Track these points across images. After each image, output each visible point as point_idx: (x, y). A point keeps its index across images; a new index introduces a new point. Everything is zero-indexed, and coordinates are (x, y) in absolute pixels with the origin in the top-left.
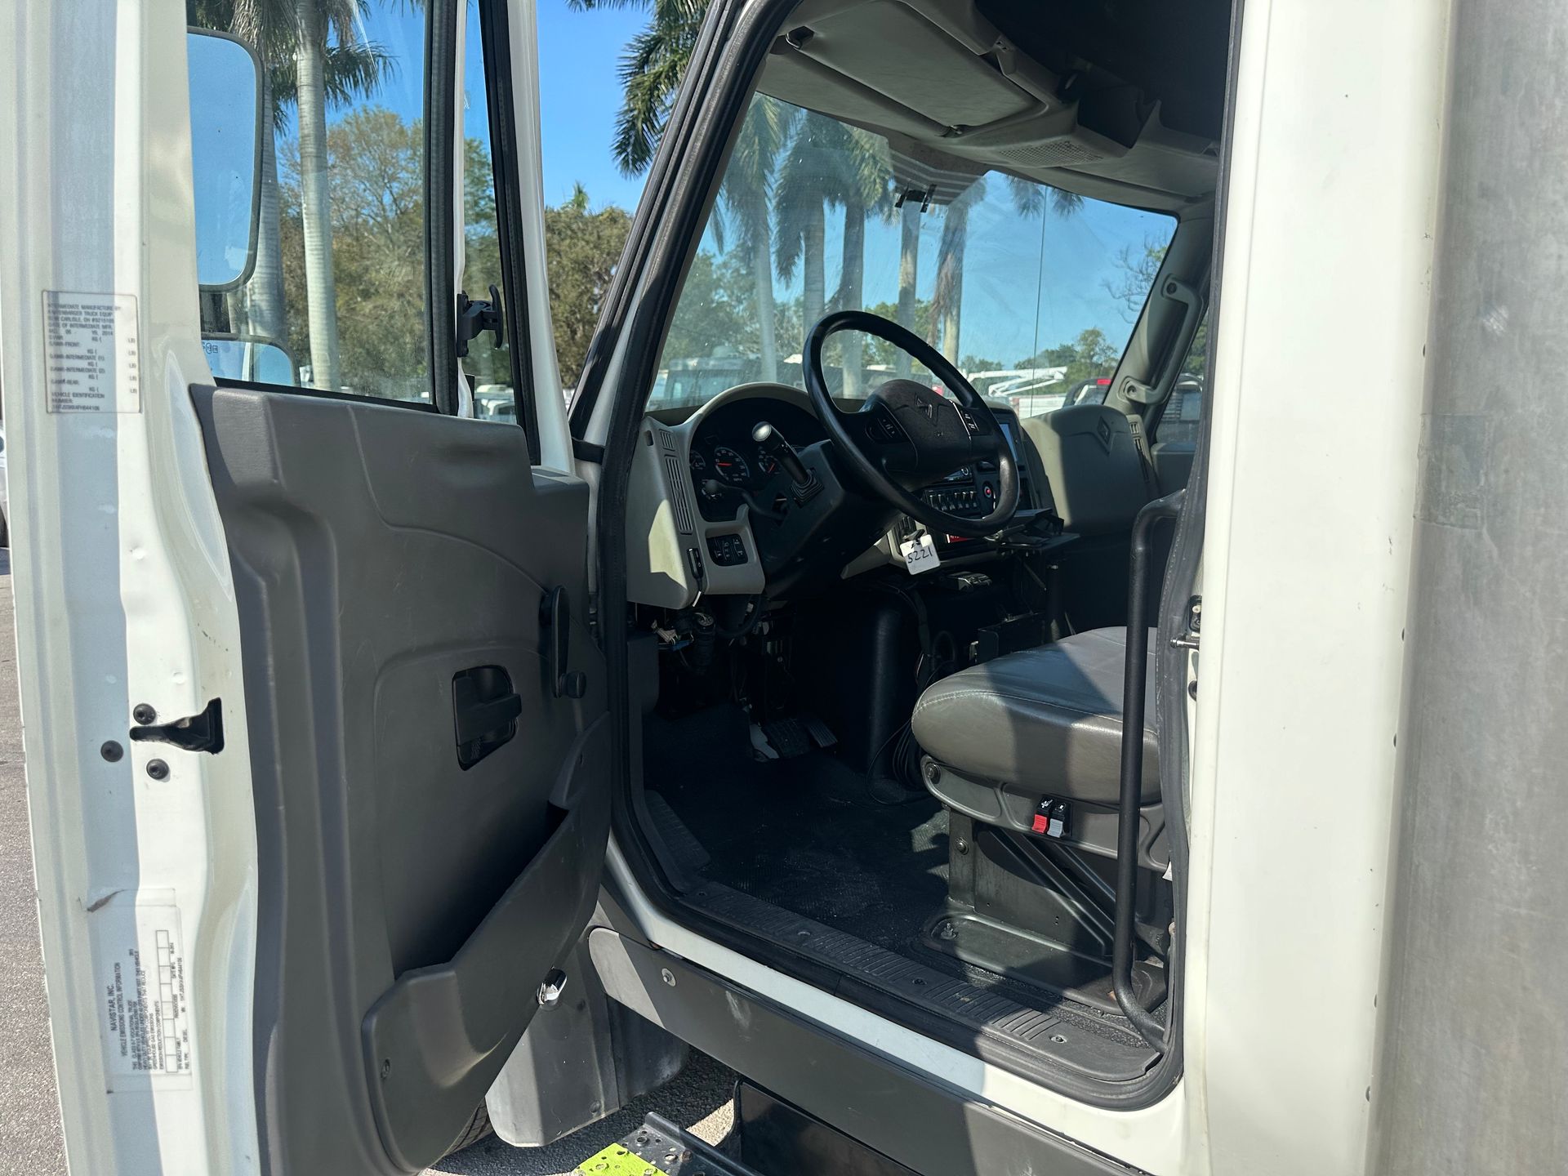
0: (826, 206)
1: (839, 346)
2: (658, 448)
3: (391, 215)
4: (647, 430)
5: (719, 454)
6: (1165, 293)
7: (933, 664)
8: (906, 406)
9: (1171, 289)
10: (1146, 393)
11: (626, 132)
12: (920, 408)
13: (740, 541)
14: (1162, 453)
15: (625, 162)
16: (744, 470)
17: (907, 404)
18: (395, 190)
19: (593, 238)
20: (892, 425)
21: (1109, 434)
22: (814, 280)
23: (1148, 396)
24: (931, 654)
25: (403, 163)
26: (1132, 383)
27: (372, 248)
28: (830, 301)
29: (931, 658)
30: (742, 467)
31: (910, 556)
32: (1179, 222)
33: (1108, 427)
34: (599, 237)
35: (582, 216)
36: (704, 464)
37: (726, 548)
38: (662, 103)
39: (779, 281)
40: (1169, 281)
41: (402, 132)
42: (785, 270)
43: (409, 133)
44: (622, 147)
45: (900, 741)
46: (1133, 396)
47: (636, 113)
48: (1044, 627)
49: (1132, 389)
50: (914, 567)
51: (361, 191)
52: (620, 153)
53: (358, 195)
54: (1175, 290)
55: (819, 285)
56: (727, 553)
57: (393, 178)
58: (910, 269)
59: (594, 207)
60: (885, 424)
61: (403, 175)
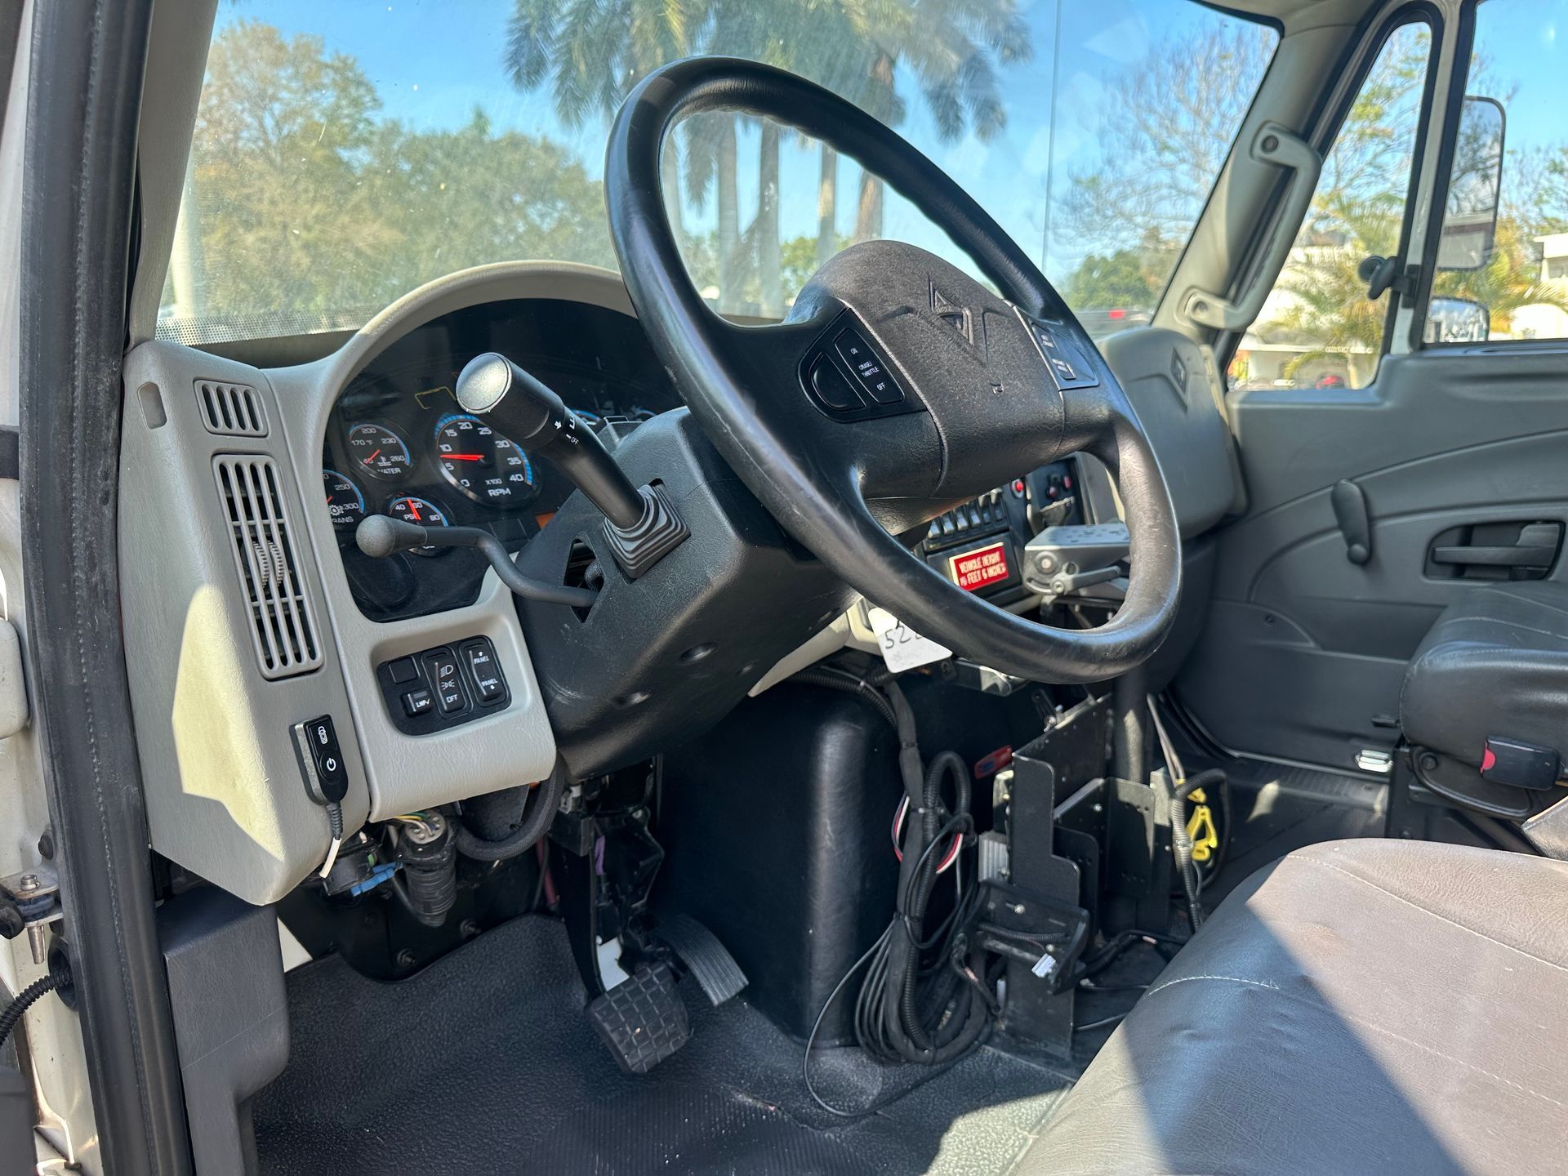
0: (739, 126)
1: (757, 281)
2: (187, 434)
3: (274, 140)
4: (145, 380)
5: (451, 433)
6: (1258, 151)
7: (930, 827)
8: (909, 310)
9: (1270, 144)
10: (1226, 312)
11: (518, 41)
12: (944, 316)
13: (491, 652)
14: (1247, 406)
15: (518, 76)
16: (519, 469)
17: (911, 303)
18: (276, 112)
19: (494, 165)
20: (876, 363)
21: (1186, 375)
22: (728, 205)
23: (1228, 316)
24: (926, 806)
25: (284, 82)
26: (1200, 296)
27: (255, 175)
28: (747, 232)
29: (925, 815)
30: (514, 461)
31: (890, 635)
32: (1282, 36)
33: (1184, 367)
34: (500, 164)
35: (481, 142)
36: (406, 459)
37: (447, 679)
38: (558, 10)
39: (689, 207)
40: (1265, 133)
41: (281, 48)
42: (697, 194)
43: (290, 48)
44: (514, 59)
45: (870, 974)
46: (1203, 317)
47: (528, 21)
48: (1110, 722)
49: (1199, 305)
50: (898, 656)
51: (238, 113)
52: (511, 66)
53: (236, 116)
54: (1275, 147)
55: (732, 213)
56: (448, 692)
57: (274, 98)
58: (829, 196)
59: (496, 131)
60: (856, 361)
61: (284, 95)
